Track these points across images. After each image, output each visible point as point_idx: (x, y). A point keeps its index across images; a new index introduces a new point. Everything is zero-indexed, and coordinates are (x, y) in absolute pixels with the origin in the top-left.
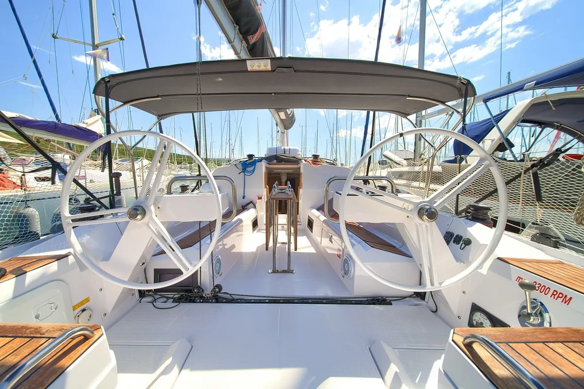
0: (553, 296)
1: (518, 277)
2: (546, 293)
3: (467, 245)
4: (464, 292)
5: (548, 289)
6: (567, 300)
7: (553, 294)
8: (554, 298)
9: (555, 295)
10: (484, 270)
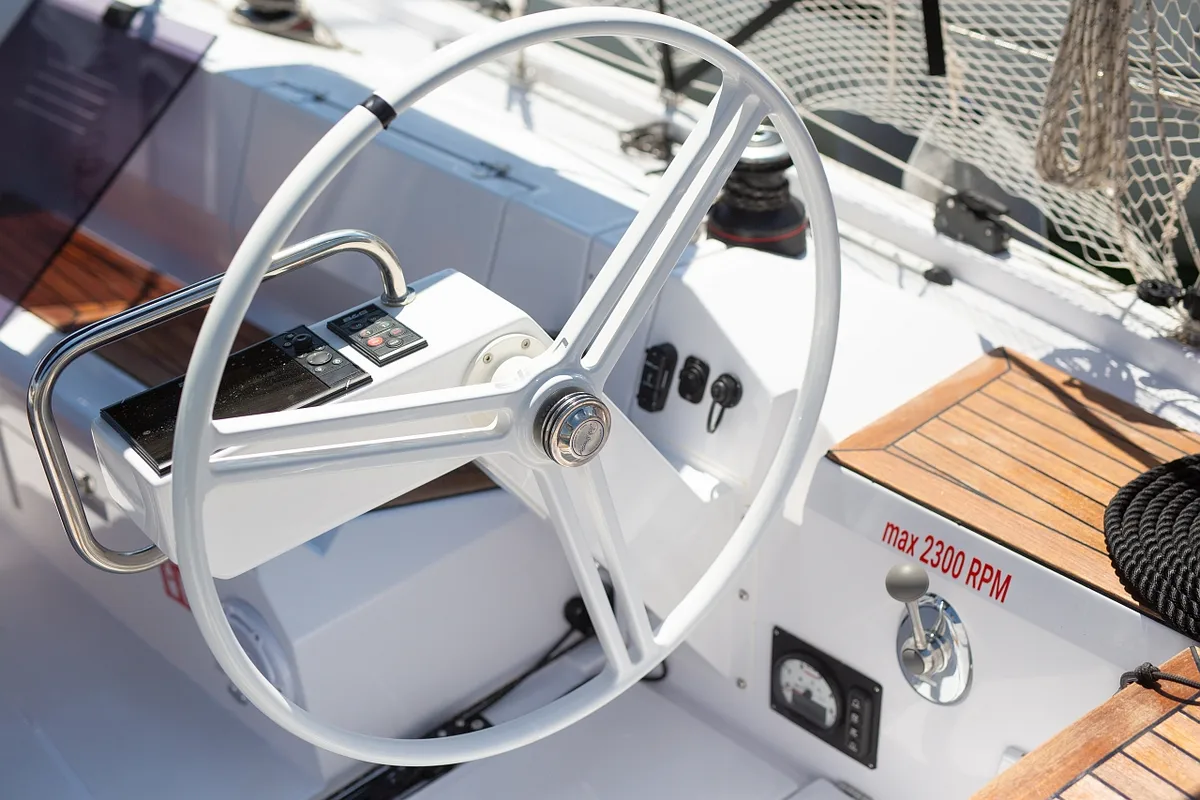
0: (972, 577)
1: (889, 525)
2: (956, 573)
3: (729, 406)
4: (743, 594)
5: (961, 557)
6: (1000, 587)
7: (971, 573)
8: (974, 586)
9: (975, 574)
10: (795, 508)
